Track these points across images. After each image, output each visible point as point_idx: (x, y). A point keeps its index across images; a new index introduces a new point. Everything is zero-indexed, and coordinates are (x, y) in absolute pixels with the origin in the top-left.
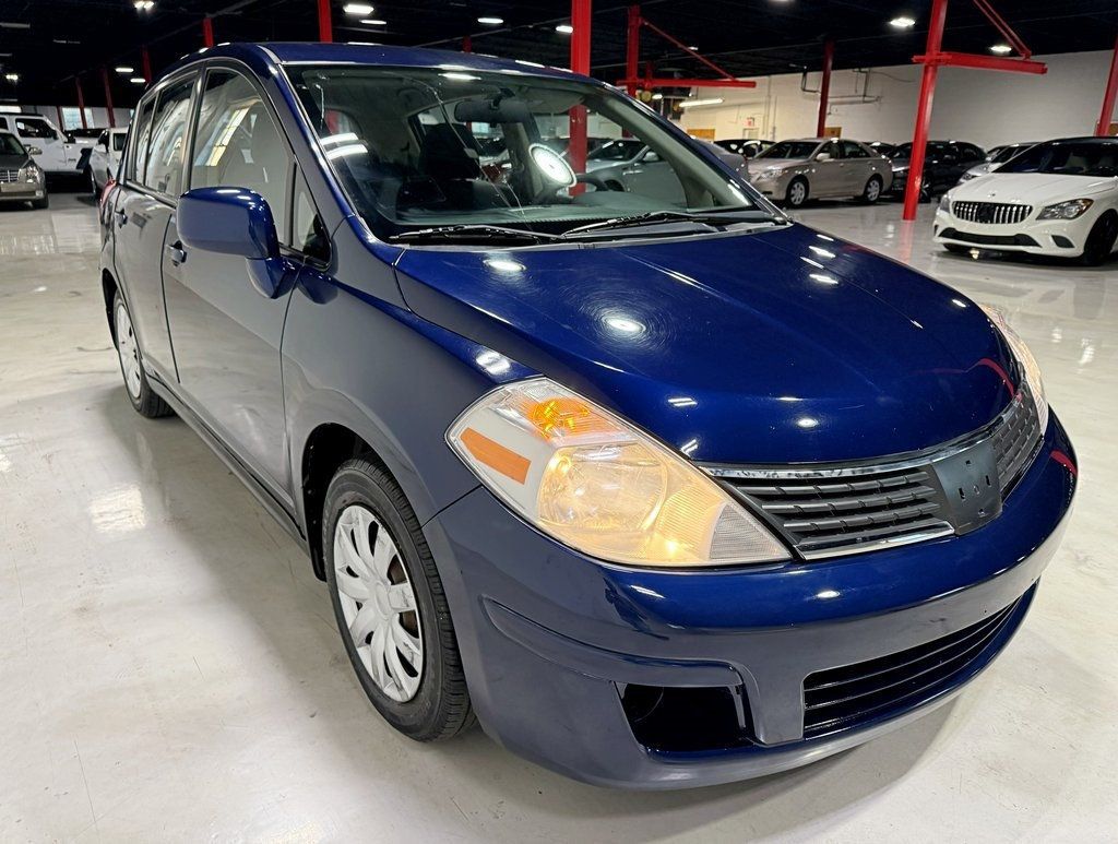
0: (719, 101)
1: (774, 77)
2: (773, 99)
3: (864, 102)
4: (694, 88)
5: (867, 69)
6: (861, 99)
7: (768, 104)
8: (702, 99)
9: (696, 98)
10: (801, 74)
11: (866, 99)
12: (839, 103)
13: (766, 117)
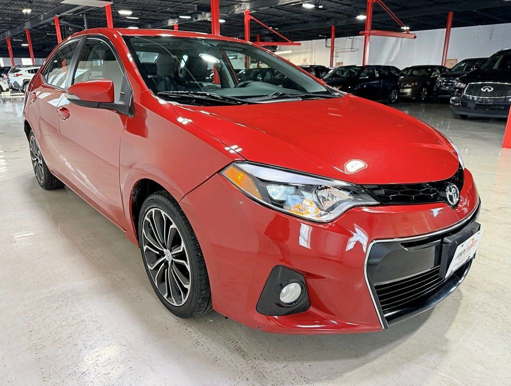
0: (291, 52)
1: (313, 41)
2: (314, 51)
3: (352, 51)
4: (278, 46)
5: (352, 37)
6: (350, 50)
7: (312, 52)
8: (283, 51)
9: (280, 50)
10: (325, 40)
11: (352, 50)
12: (341, 52)
13: (311, 58)
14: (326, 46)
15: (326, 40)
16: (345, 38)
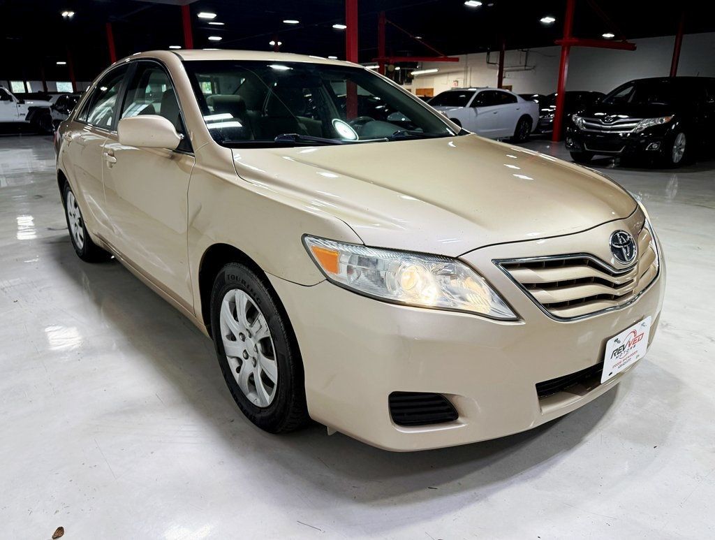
0: (436, 71)
1: (469, 55)
2: (469, 69)
3: (525, 70)
4: (420, 62)
5: (526, 50)
6: (523, 68)
7: (466, 72)
8: (425, 69)
9: (421, 69)
11: (527, 68)
12: (510, 71)
13: (465, 80)
14: (488, 63)
15: (488, 54)
16: (516, 50)
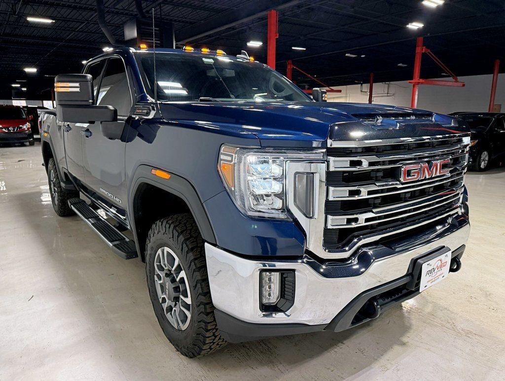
1: (348, 86)
2: (348, 95)
5: (388, 83)
6: (386, 95)
7: (346, 97)
10: (360, 85)
14: (362, 91)
15: (362, 85)
16: (381, 83)
